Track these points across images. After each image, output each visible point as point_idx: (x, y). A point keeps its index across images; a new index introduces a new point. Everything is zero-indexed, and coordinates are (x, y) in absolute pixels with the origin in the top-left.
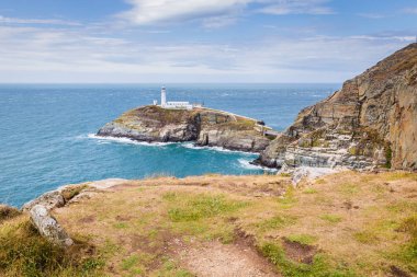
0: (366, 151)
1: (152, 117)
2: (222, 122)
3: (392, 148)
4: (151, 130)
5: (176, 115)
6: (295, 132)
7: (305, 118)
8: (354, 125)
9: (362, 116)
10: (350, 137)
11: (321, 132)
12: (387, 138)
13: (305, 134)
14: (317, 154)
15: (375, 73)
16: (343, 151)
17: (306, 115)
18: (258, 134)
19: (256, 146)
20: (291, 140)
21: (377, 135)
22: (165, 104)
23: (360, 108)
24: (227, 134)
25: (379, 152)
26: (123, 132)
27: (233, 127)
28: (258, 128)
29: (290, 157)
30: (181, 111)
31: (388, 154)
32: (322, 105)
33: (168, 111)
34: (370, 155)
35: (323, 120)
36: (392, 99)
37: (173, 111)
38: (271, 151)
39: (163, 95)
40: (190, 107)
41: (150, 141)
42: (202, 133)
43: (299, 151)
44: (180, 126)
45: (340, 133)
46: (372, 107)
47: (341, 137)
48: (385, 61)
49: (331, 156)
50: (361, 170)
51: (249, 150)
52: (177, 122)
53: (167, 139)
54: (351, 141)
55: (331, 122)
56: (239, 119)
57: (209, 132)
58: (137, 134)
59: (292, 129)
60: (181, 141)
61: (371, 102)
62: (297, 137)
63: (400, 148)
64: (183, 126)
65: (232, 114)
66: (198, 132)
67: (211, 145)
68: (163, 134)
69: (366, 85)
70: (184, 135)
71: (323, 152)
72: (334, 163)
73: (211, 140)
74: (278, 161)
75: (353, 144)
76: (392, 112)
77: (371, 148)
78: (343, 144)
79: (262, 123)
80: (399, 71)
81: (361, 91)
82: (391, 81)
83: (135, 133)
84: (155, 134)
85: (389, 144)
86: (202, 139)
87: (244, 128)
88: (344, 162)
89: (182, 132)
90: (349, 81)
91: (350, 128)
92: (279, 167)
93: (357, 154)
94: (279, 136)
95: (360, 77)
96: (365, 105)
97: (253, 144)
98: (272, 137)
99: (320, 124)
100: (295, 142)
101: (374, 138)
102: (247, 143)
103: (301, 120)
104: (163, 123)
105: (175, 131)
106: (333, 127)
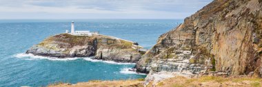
0: (200, 60)
1: (64, 41)
2: (111, 43)
3: (215, 58)
4: (64, 50)
5: (81, 40)
6: (157, 50)
7: (163, 41)
8: (192, 45)
9: (196, 39)
10: (190, 52)
11: (172, 49)
12: (212, 52)
13: (163, 51)
14: (171, 63)
15: (202, 13)
16: (187, 61)
17: (164, 38)
18: (134, 51)
19: (133, 59)
20: (155, 54)
21: (206, 50)
22: (73, 33)
23: (195, 34)
24: (114, 51)
25: (208, 61)
26: (45, 52)
27: (118, 47)
28: (134, 47)
29: (154, 65)
30: (84, 37)
31: (213, 62)
32: (173, 32)
33: (75, 37)
34: (203, 63)
35: (174, 41)
36: (213, 28)
37: (79, 37)
38: (143, 61)
39: (73, 26)
40: (90, 34)
41: (63, 57)
42: (98, 51)
43: (160, 61)
44: (83, 47)
45: (184, 50)
46: (202, 33)
47: (185, 52)
48: (207, 6)
49: (180, 64)
50: (198, 72)
51: (129, 61)
52: (82, 44)
53: (75, 55)
54: (191, 54)
55: (178, 43)
56: (122, 42)
57: (103, 50)
58: (54, 53)
59: (155, 47)
60: (84, 56)
61: (201, 30)
62: (159, 52)
63: (220, 59)
64: (85, 47)
65: (117, 39)
66: (95, 50)
67: (104, 59)
68: (72, 52)
69: (198, 20)
70: (86, 52)
71: (174, 61)
72: (181, 69)
73: (104, 55)
74: (147, 68)
75: (192, 56)
76: (214, 36)
77: (203, 59)
78: (186, 57)
79: (137, 44)
80: (215, 12)
81: (195, 23)
82: (211, 18)
83: (53, 52)
84: (67, 53)
85: (213, 56)
86: (98, 55)
87: (125, 47)
88: (188, 68)
89: (84, 51)
90: (188, 18)
91: (190, 46)
92: (148, 72)
93: (195, 62)
94: (147, 52)
95: (194, 15)
96: (198, 32)
97: (131, 57)
98: (143, 53)
99: (172, 44)
100: (157, 56)
101: (204, 53)
102: (127, 57)
103: (160, 42)
104: (72, 45)
105: (80, 50)
106: (180, 46)
